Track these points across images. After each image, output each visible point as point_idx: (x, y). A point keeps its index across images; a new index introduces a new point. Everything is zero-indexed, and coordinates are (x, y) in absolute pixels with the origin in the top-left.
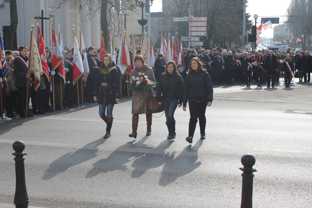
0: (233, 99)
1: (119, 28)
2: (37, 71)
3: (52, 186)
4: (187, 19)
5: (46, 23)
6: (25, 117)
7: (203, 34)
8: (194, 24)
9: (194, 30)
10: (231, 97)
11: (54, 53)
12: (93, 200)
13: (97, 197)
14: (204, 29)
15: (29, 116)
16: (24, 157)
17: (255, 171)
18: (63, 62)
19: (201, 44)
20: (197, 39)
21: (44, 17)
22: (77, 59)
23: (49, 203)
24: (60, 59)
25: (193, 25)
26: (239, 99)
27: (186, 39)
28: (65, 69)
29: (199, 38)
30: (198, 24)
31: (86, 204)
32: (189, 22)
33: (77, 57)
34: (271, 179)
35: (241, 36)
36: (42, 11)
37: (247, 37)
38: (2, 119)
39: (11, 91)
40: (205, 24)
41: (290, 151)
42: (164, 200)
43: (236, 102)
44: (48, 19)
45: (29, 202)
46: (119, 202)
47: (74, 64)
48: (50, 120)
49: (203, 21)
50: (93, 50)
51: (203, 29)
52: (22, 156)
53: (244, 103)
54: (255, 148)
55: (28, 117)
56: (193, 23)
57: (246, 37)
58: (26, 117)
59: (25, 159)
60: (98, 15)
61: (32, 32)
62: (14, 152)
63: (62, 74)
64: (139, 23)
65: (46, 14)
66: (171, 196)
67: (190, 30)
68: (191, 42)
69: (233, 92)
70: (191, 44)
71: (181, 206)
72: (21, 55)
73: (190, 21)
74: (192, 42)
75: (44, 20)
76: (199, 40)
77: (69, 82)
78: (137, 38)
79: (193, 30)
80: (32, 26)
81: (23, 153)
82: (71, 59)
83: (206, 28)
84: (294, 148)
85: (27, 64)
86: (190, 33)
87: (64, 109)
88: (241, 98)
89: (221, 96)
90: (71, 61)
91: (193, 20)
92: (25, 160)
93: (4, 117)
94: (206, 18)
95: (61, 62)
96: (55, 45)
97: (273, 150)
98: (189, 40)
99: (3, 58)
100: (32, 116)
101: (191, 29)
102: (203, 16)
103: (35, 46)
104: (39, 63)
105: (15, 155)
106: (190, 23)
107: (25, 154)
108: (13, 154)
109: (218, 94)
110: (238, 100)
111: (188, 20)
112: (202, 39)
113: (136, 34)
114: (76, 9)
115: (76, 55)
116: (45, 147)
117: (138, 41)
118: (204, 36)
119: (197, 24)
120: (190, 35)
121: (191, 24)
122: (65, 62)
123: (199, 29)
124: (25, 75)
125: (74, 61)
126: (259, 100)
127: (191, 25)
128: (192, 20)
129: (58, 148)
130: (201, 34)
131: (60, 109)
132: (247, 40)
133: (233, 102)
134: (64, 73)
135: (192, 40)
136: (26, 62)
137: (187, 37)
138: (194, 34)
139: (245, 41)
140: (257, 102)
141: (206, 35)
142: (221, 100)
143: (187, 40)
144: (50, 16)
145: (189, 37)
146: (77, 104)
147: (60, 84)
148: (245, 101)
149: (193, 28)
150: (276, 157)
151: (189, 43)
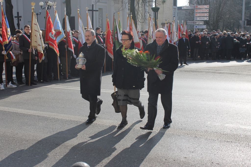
0: (220, 71)
1: (145, 16)
2: (40, 45)
4: (193, 7)
5: (96, 14)
7: (206, 19)
8: (199, 11)
9: (199, 16)
10: (219, 70)
14: (207, 15)
19: (204, 27)
20: (202, 23)
21: (94, 9)
22: (81, 37)
26: (226, 72)
27: (192, 23)
29: (203, 22)
30: (202, 11)
32: (194, 9)
35: (240, 21)
36: (93, 5)
37: (246, 22)
39: (18, 62)
40: (207, 11)
41: (243, 127)
43: (220, 74)
44: (97, 11)
49: (206, 8)
50: (99, 30)
51: (206, 15)
53: (227, 75)
54: (209, 123)
55: (31, 85)
56: (198, 10)
57: (244, 22)
58: (30, 85)
65: (96, 8)
67: (195, 16)
68: (196, 26)
69: (225, 66)
70: (196, 27)
73: (195, 8)
74: (197, 26)
75: (94, 12)
76: (203, 24)
77: (75, 56)
79: (198, 16)
83: (208, 14)
84: (249, 124)
86: (195, 18)
88: (228, 70)
89: (211, 69)
90: (77, 39)
91: (198, 8)
94: (208, 6)
97: (227, 125)
98: (194, 24)
99: (9, 35)
101: (197, 15)
102: (205, 4)
103: (36, 24)
104: (40, 39)
106: (195, 10)
109: (210, 67)
110: (224, 73)
112: (206, 23)
114: (119, 4)
115: (80, 33)
118: (207, 20)
119: (201, 11)
120: (195, 20)
121: (197, 11)
123: (202, 15)
124: (28, 50)
126: (242, 73)
127: (196, 12)
128: (197, 7)
130: (204, 19)
132: (246, 24)
133: (218, 74)
135: (197, 23)
137: (193, 22)
138: (198, 19)
139: (244, 25)
140: (239, 74)
141: (208, 19)
142: (209, 72)
143: (193, 24)
144: (99, 9)
145: (195, 21)
148: (229, 74)
149: (198, 14)
150: (225, 134)
151: (195, 26)
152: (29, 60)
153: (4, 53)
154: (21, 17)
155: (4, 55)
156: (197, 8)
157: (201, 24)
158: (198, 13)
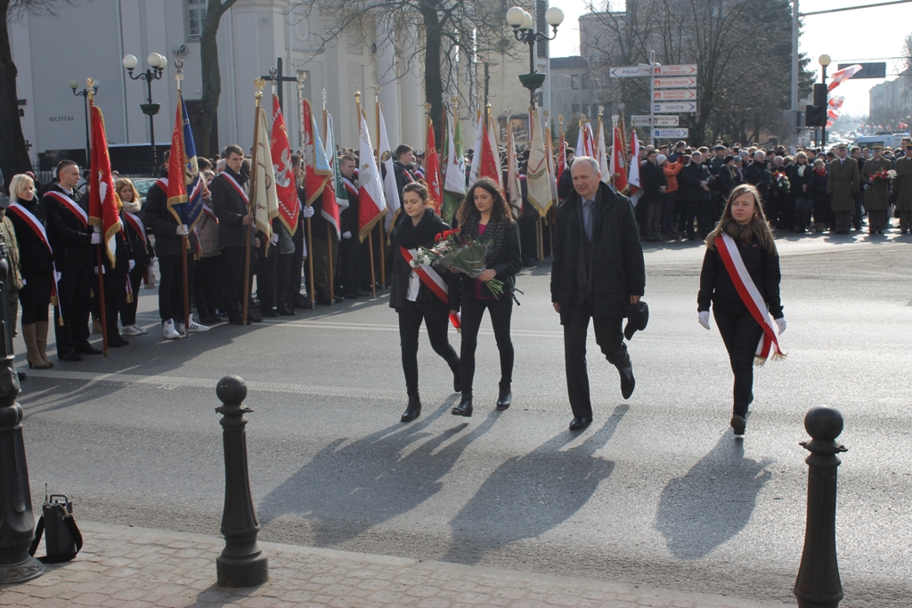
1: (471, 99)
3: (312, 492)
4: (646, 70)
5: (289, 91)
6: (241, 323)
7: (687, 108)
8: (665, 83)
9: (666, 99)
11: (310, 162)
12: (417, 529)
13: (428, 519)
14: (691, 95)
15: (251, 320)
16: (245, 417)
17: (843, 449)
18: (333, 183)
19: (682, 133)
20: (674, 121)
21: (284, 75)
22: (369, 177)
23: (307, 535)
24: (324, 176)
25: (662, 86)
27: (645, 121)
28: (338, 200)
29: (677, 117)
30: (676, 82)
31: (400, 538)
32: (650, 77)
33: (367, 170)
34: (880, 475)
35: (786, 113)
36: (280, 60)
37: (803, 115)
38: (187, 327)
40: (692, 81)
42: (599, 527)
44: (294, 79)
45: (258, 530)
46: (483, 532)
47: (362, 190)
48: (304, 329)
49: (687, 73)
50: (409, 153)
51: (687, 95)
52: (241, 415)
53: (798, 281)
55: (248, 324)
56: (662, 80)
57: (799, 113)
58: (245, 322)
59: (246, 422)
60: (419, 67)
61: (258, 109)
62: (220, 404)
63: (332, 214)
64: (521, 84)
65: (288, 69)
66: (617, 518)
67: (653, 99)
68: (657, 129)
70: (657, 133)
71: (643, 543)
72: (228, 170)
73: (654, 74)
74: (660, 130)
75: (284, 82)
76: (677, 124)
77: (348, 234)
78: (517, 122)
79: (662, 98)
80: (257, 94)
81: (243, 406)
82: (355, 176)
83: (694, 92)
85: (244, 192)
86: (653, 105)
87: (338, 301)
90: (352, 182)
91: (662, 74)
92: (246, 425)
93: (191, 322)
94: (695, 67)
95: (329, 183)
96: (311, 143)
97: (882, 400)
98: (652, 125)
99: (190, 176)
100: (259, 321)
101: (657, 96)
102: (687, 63)
103: (264, 146)
105: (222, 413)
106: (653, 80)
107: (247, 410)
108: (218, 410)
111: (647, 74)
112: (685, 120)
113: (515, 113)
114: (362, 54)
115: (367, 166)
116: (294, 395)
117: (519, 130)
118: (690, 113)
119: (673, 83)
120: (653, 111)
121: (658, 84)
122: (340, 185)
123: (677, 95)
124: (241, 218)
125: (361, 182)
126: (837, 274)
127: (658, 86)
128: (658, 72)
129: (324, 399)
130: (682, 107)
131: (328, 303)
132: (803, 120)
134: (337, 212)
135: (660, 123)
136: (241, 184)
137: (647, 117)
138: (663, 108)
139: (798, 124)
140: (833, 279)
141: (694, 110)
143: (647, 124)
144: (299, 72)
145: (652, 116)
146: (371, 290)
147: (327, 239)
148: (800, 278)
149: (662, 93)
150: (890, 418)
151: (653, 132)
152: (245, 248)
153: (183, 230)
154: (24, 102)
155: (181, 236)
156: (658, 74)
157: (671, 123)
158: (664, 89)
